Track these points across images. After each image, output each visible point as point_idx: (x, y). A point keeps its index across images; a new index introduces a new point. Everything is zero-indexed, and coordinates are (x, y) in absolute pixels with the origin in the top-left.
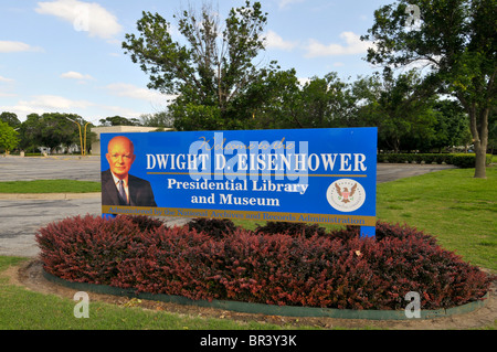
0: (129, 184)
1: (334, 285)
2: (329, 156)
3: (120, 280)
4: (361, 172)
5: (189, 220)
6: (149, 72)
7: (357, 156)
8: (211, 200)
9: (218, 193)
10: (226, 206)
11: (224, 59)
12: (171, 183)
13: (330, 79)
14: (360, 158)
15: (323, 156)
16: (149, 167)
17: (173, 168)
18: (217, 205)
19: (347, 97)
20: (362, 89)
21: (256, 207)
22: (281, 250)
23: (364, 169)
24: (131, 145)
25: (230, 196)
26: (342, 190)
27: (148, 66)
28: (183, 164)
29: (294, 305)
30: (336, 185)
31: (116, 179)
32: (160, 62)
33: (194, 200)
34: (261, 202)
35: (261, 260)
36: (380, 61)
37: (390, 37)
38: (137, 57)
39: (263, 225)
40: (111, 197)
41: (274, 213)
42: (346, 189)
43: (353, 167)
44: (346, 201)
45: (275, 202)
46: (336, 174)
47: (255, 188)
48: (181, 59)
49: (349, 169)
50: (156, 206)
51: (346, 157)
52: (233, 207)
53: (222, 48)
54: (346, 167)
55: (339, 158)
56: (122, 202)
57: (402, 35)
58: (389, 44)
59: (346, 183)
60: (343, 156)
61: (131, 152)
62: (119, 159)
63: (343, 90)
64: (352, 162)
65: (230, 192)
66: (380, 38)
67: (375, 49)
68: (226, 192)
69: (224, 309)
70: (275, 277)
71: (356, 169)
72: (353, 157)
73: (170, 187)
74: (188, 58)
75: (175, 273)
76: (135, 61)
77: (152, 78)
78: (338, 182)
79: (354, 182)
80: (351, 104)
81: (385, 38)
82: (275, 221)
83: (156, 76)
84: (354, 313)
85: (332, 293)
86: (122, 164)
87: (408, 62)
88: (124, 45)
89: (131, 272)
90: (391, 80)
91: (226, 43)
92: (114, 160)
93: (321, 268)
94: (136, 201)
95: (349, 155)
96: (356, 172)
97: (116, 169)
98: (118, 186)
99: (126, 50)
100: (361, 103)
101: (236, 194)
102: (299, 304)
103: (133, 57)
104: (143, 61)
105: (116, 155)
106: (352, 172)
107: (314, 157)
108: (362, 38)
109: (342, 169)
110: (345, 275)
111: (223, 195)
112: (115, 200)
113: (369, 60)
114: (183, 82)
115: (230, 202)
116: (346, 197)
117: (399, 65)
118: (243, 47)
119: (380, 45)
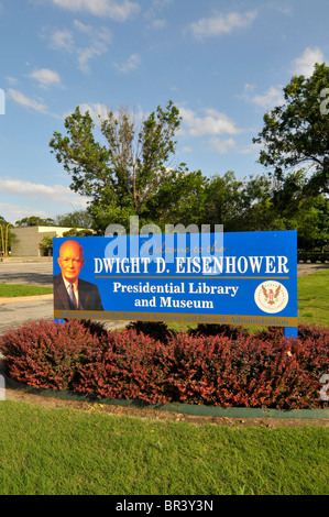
0: (79, 288)
1: (273, 386)
2: (256, 258)
3: (83, 385)
4: (284, 274)
5: (127, 323)
6: (72, 172)
7: (280, 258)
8: (153, 303)
9: (158, 296)
10: (166, 309)
11: (138, 161)
12: (117, 286)
13: (228, 179)
14: (283, 260)
15: (251, 258)
16: (96, 271)
17: (118, 271)
18: (158, 308)
19: (243, 197)
20: (255, 189)
21: (193, 310)
22: (225, 352)
23: (286, 271)
24: (81, 250)
25: (169, 299)
26: (268, 292)
27: (71, 166)
28: (128, 267)
29: (238, 406)
30: (263, 287)
31: (67, 284)
32: (83, 162)
33: (138, 303)
34: (198, 305)
35: (207, 362)
36: (272, 162)
37: (280, 139)
38: (62, 157)
39: (194, 327)
40: (62, 302)
41: (206, 316)
42: (271, 291)
43: (277, 270)
44: (271, 303)
45: (209, 305)
46: (262, 276)
47: (191, 291)
48: (101, 160)
49: (274, 271)
50: (102, 310)
51: (271, 259)
52: (173, 309)
53: (137, 150)
54: (271, 270)
55: (264, 260)
56: (72, 307)
57: (290, 137)
58: (279, 145)
59: (271, 285)
60: (268, 258)
61: (81, 256)
62: (70, 263)
63: (240, 190)
64: (276, 264)
65: (169, 295)
66: (271, 140)
67: (267, 151)
68: (166, 295)
69: (178, 412)
70: (222, 378)
71: (280, 271)
72: (277, 259)
73: (115, 290)
74: (107, 159)
75: (133, 377)
76: (60, 161)
77: (75, 178)
78: (264, 284)
79: (278, 284)
80: (247, 204)
81: (275, 140)
82: (204, 322)
83: (78, 177)
84: (290, 413)
85: (271, 395)
86: (73, 268)
87: (297, 162)
88: (51, 144)
89: (93, 377)
90: (282, 180)
91: (141, 145)
92: (65, 264)
93: (261, 368)
94: (86, 305)
95: (273, 258)
96: (280, 275)
97: (67, 274)
98: (69, 290)
99: (52, 149)
100: (254, 202)
101: (175, 297)
102: (243, 406)
103: (58, 157)
104: (66, 162)
105: (67, 260)
106: (276, 274)
107: (242, 260)
108: (254, 141)
109: (268, 271)
110: (281, 375)
111: (163, 298)
112: (66, 304)
113: (262, 163)
114: (102, 183)
115: (169, 305)
116: (271, 299)
117: (288, 165)
118: (155, 148)
119: (271, 147)
